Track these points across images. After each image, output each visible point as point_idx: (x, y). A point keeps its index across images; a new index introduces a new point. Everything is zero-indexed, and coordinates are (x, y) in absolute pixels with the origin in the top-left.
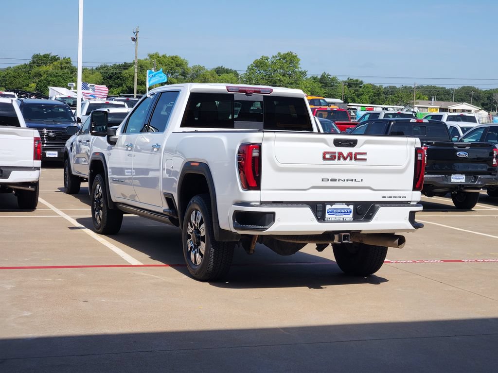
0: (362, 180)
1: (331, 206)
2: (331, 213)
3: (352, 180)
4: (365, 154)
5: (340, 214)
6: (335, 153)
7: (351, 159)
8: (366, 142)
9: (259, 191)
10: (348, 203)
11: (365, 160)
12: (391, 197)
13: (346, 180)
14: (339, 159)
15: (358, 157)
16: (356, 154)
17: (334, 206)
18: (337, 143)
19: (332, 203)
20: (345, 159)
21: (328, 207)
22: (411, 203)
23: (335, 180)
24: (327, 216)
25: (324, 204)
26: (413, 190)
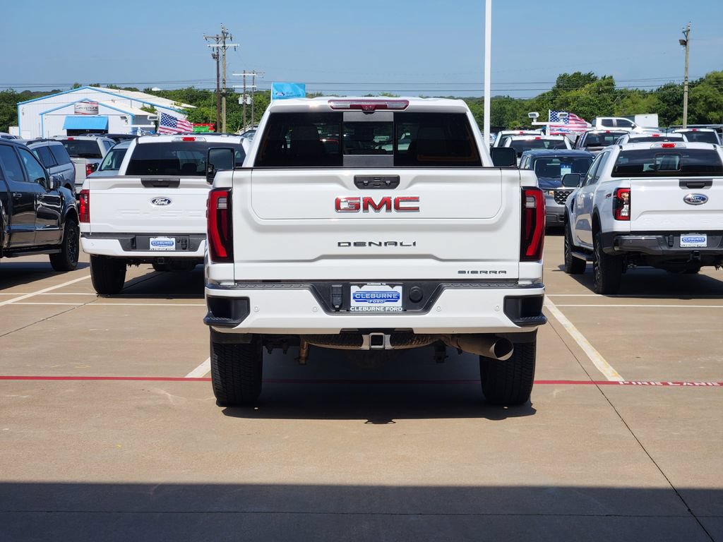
0: (414, 244)
1: (360, 287)
2: (361, 298)
3: (396, 244)
4: (416, 199)
5: (378, 301)
6: (359, 198)
7: (389, 208)
8: (417, 180)
9: (232, 264)
10: (392, 282)
11: (417, 209)
12: (476, 272)
13: (383, 244)
14: (366, 208)
15: (402, 205)
16: (397, 201)
17: (365, 288)
18: (360, 183)
19: (361, 283)
20: (377, 208)
21: (354, 289)
22: (520, 283)
23: (363, 244)
24: (353, 303)
25: (346, 284)
26: (520, 261)
